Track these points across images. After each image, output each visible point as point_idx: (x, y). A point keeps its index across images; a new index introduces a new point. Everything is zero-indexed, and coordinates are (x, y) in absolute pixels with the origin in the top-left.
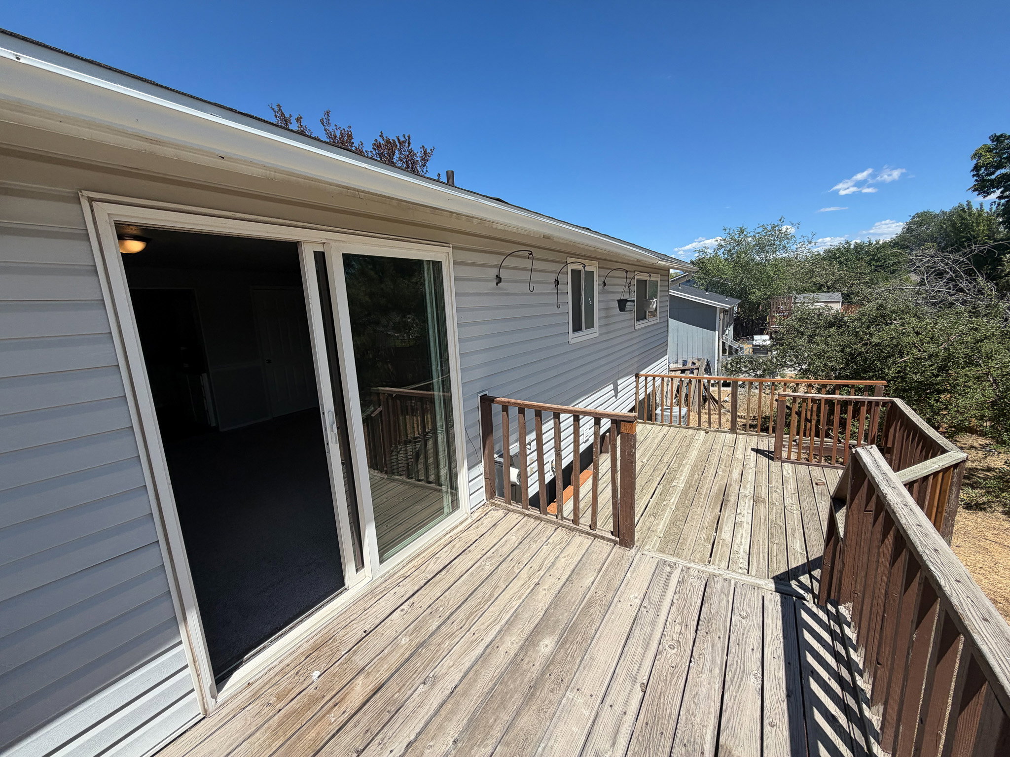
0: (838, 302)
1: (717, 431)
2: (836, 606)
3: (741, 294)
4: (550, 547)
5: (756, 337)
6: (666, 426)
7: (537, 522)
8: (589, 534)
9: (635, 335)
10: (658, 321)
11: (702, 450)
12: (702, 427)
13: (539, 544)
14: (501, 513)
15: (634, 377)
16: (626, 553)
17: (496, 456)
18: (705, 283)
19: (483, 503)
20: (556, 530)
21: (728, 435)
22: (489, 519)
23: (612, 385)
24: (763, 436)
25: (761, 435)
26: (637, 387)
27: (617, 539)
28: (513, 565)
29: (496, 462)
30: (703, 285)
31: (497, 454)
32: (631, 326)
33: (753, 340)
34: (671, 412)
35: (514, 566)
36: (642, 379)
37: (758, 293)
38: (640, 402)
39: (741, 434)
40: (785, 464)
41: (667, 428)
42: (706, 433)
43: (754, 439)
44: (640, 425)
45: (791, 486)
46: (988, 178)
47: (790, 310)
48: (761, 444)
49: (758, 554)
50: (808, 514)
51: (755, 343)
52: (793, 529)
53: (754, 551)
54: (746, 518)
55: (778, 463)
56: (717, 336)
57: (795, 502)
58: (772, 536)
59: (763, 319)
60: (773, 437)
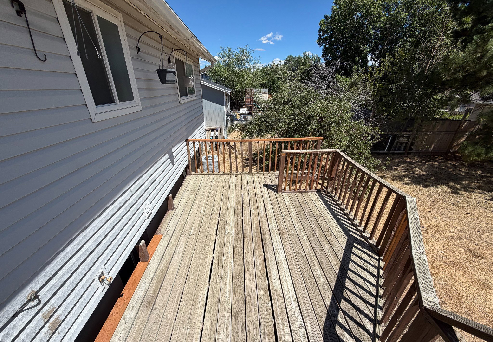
0: (267, 93)
1: (242, 174)
3: (232, 86)
5: (241, 109)
6: (211, 174)
9: (181, 108)
10: (196, 98)
11: (237, 191)
12: (233, 172)
15: (185, 142)
18: (215, 79)
21: (249, 176)
23: (167, 154)
24: (266, 174)
25: (265, 174)
26: (188, 149)
30: (214, 80)
32: (176, 101)
36: (190, 143)
37: (239, 86)
38: (192, 159)
39: (254, 174)
40: (284, 194)
41: (212, 176)
42: (236, 176)
43: (262, 177)
44: (194, 176)
45: (293, 213)
46: (322, 37)
47: (253, 96)
48: (267, 180)
49: (303, 298)
50: (311, 237)
51: (241, 112)
52: (310, 256)
53: (299, 296)
54: (281, 256)
55: (281, 194)
56: (225, 109)
57: (301, 227)
58: (303, 271)
59: (242, 100)
60: (271, 173)
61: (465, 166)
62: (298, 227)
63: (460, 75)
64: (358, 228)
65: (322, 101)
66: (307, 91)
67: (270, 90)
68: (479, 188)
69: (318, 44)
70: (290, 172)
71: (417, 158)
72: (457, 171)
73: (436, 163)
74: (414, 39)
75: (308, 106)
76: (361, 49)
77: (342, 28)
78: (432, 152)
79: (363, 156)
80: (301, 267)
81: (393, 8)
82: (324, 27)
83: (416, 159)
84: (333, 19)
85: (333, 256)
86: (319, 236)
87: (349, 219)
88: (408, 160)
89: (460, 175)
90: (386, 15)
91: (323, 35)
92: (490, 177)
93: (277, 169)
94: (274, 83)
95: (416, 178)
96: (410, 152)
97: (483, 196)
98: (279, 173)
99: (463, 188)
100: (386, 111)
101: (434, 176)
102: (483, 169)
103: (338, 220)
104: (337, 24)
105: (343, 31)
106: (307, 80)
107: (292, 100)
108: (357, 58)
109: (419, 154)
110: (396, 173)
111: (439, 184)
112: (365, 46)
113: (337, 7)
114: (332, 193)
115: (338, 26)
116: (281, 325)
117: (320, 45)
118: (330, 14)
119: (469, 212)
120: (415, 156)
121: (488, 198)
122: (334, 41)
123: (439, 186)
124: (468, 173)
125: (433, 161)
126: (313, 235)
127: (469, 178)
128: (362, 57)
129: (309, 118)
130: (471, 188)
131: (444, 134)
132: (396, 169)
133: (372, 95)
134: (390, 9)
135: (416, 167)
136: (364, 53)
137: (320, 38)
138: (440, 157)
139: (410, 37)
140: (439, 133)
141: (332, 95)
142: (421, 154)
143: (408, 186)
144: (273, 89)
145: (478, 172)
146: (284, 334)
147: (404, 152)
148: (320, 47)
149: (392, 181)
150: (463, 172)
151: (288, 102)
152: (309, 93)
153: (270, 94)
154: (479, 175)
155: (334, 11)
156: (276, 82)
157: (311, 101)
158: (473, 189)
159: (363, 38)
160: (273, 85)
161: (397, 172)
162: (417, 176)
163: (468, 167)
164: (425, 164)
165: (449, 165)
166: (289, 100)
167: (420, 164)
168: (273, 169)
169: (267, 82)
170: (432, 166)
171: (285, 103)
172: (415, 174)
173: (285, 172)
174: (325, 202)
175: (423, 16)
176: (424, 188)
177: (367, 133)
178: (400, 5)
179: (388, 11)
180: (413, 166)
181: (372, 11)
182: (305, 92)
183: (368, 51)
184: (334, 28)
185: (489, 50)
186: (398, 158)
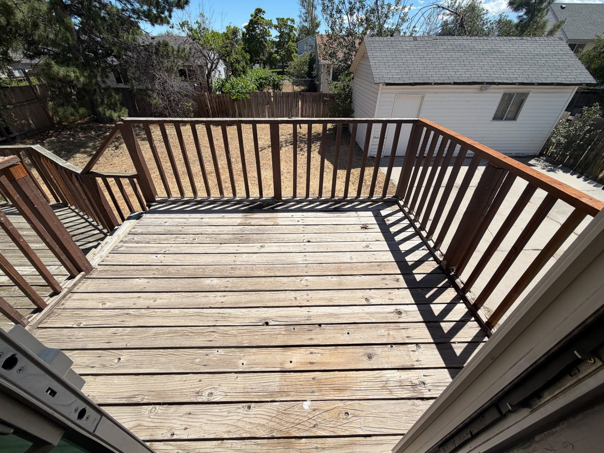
2: (155, 201)
27: (83, 273)
71: (28, 140)
78: (38, 129)
92: (103, 134)
101: (62, 150)
109: (25, 136)
119: (111, 163)
120: (23, 139)
123: (74, 156)
124: (86, 137)
125: (48, 138)
127: (90, 140)
131: (28, 104)
142: (28, 135)
145: (93, 133)
150: (82, 137)
154: (95, 135)
163: (82, 132)
165: (66, 136)
170: (52, 142)
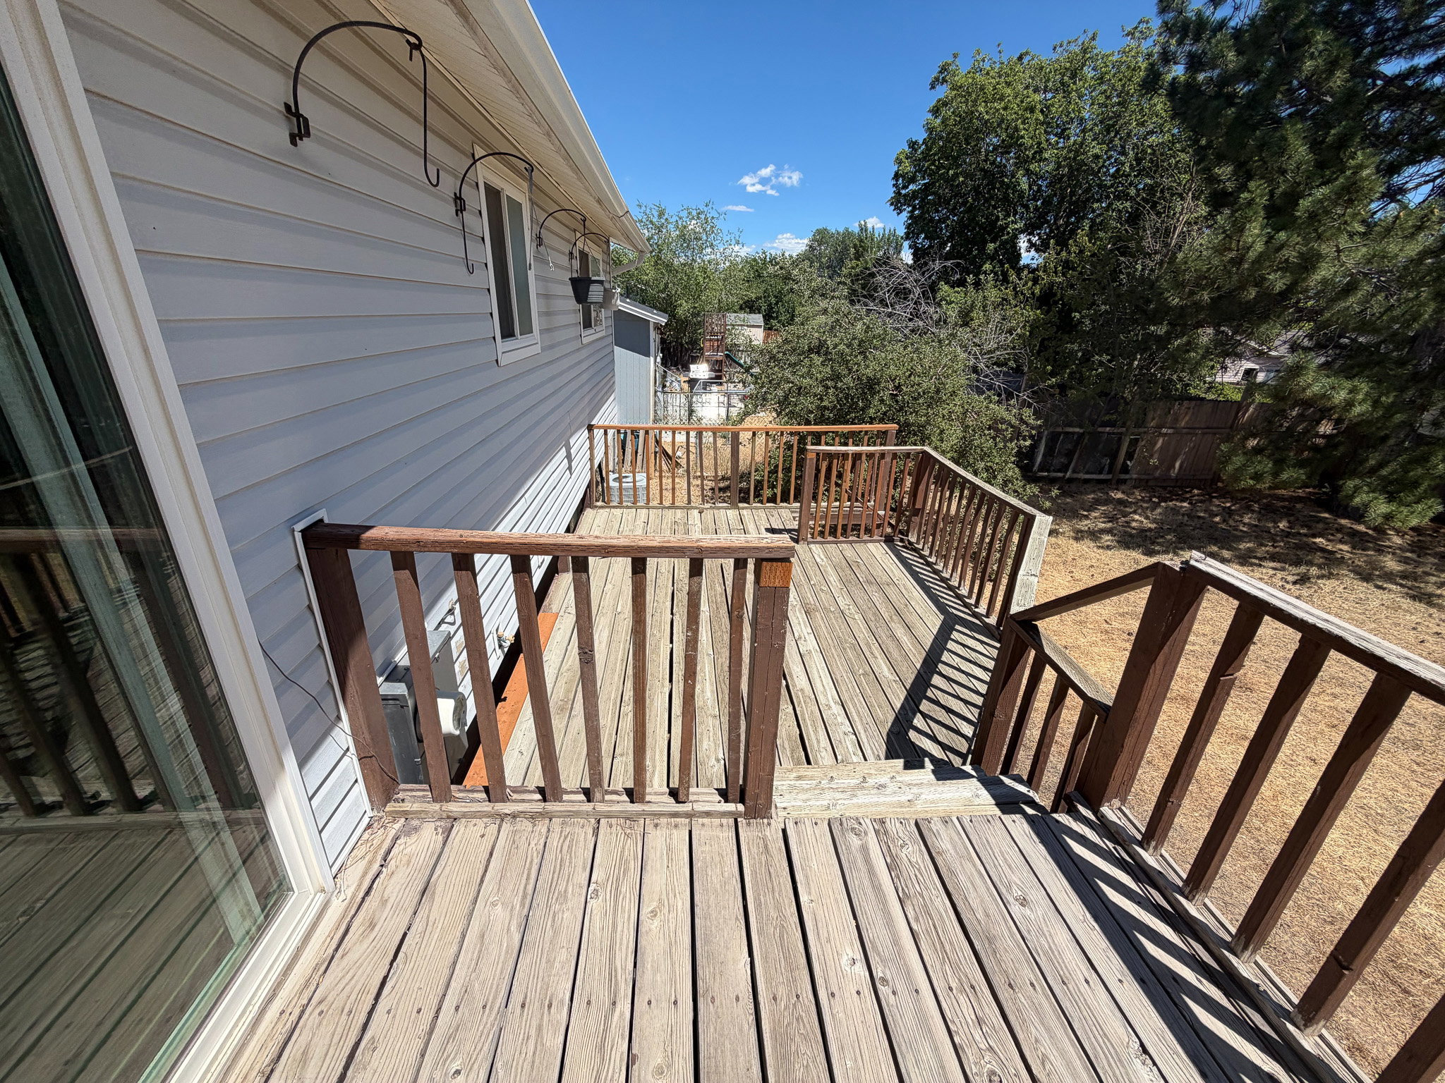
0: (760, 327)
1: (714, 508)
2: (1095, 808)
3: (667, 307)
4: (606, 894)
5: (693, 367)
6: (642, 507)
7: (542, 826)
8: (675, 815)
9: (584, 353)
10: (604, 335)
12: (693, 504)
13: (576, 902)
14: (429, 836)
15: (587, 431)
16: (768, 833)
17: (380, 680)
19: (366, 821)
20: (596, 832)
21: (730, 512)
22: (400, 877)
23: (564, 449)
24: (770, 508)
25: (768, 508)
26: (591, 448)
27: (741, 807)
28: (535, 1023)
29: (385, 698)
31: (381, 675)
32: (576, 338)
33: (688, 370)
34: (634, 482)
35: (540, 1028)
37: (686, 306)
39: (743, 508)
40: (812, 546)
41: (645, 511)
42: (700, 513)
43: (762, 513)
44: (601, 511)
45: (833, 578)
46: (903, 192)
47: (724, 333)
48: (772, 520)
49: (852, 699)
50: (870, 616)
51: (692, 375)
52: (868, 644)
53: (845, 697)
54: (810, 644)
55: (805, 546)
56: (652, 363)
57: (849, 601)
58: (852, 664)
59: (694, 342)
60: (782, 507)
61: (1253, 511)
62: (843, 602)
63: (1206, 296)
64: (967, 600)
65: (899, 347)
66: (864, 324)
67: (767, 318)
68: (1273, 558)
69: (893, 207)
70: (824, 504)
71: (1141, 491)
72: (1231, 522)
73: (1185, 504)
74: (1128, 204)
75: (866, 358)
76: (1000, 223)
77: (951, 172)
78: (1177, 480)
79: (999, 477)
80: (850, 659)
81: (1074, 129)
82: (908, 167)
83: (1138, 494)
84: (929, 149)
85: (913, 644)
86: (886, 616)
87: (950, 588)
88: (1119, 495)
89: (1236, 530)
90: (1057, 143)
91: (905, 187)
93: (796, 499)
94: (779, 299)
95: (1131, 536)
96: (1123, 476)
97: (1280, 575)
98: (801, 506)
99: (1238, 557)
100: (1053, 374)
101: (1175, 531)
102: (1292, 519)
103: (927, 590)
104: (939, 160)
105: (954, 181)
106: (865, 296)
107: (829, 342)
108: (991, 246)
109: (1144, 484)
110: (1084, 525)
111: (1182, 549)
112: (1009, 216)
113: (938, 121)
114: (918, 542)
115: (942, 166)
116: (812, 733)
117: (900, 211)
118: (921, 136)
120: (1135, 487)
121: (1290, 578)
122: (934, 203)
124: (1256, 526)
125: (1177, 500)
126: (874, 614)
127: (1256, 537)
128: (1004, 244)
129: (871, 385)
130: (1256, 557)
131: (1204, 434)
132: (1087, 517)
133: (1020, 336)
134: (1068, 132)
135: (1135, 512)
136: (1008, 233)
137: (898, 193)
138: (1196, 491)
139: (1118, 198)
140: (1191, 431)
141: (925, 333)
142: (1151, 483)
143: (1109, 552)
144: (777, 317)
145: (1281, 525)
146: (818, 742)
147: (1110, 476)
148: (898, 214)
149: (1071, 541)
150: (1245, 524)
151: (819, 348)
152: (868, 327)
153: (770, 329)
154: (1283, 530)
155: (930, 130)
156: (786, 299)
157: (875, 348)
158: (1260, 559)
159: (1004, 197)
160: (777, 304)
161: (1089, 522)
162: (1134, 531)
163: (1260, 512)
164: (1157, 505)
165: (1214, 509)
166: (822, 344)
167: (1145, 505)
168: (785, 499)
169: (760, 298)
170: (1175, 511)
171: (811, 350)
172: (1129, 527)
173: (813, 504)
174: (903, 561)
175: (1144, 151)
176: (1146, 557)
177: (1003, 421)
178: (1089, 124)
179: (1062, 134)
180: (1128, 509)
181: (1022, 137)
182: (859, 325)
183: (1017, 229)
184: (931, 170)
185: (1251, 247)
186: (1094, 492)
